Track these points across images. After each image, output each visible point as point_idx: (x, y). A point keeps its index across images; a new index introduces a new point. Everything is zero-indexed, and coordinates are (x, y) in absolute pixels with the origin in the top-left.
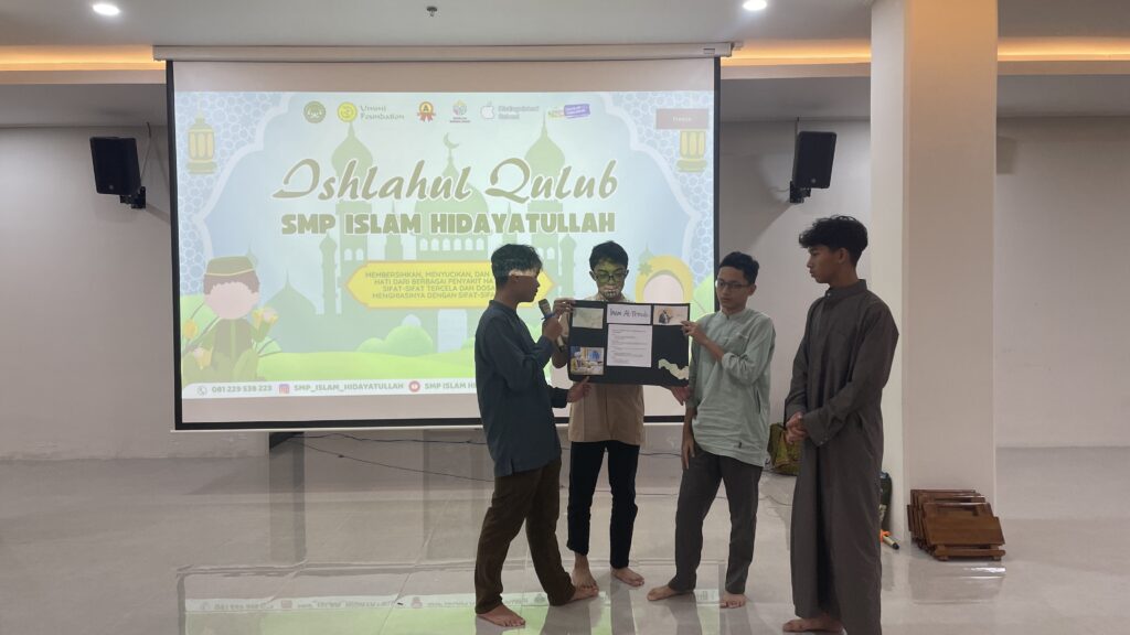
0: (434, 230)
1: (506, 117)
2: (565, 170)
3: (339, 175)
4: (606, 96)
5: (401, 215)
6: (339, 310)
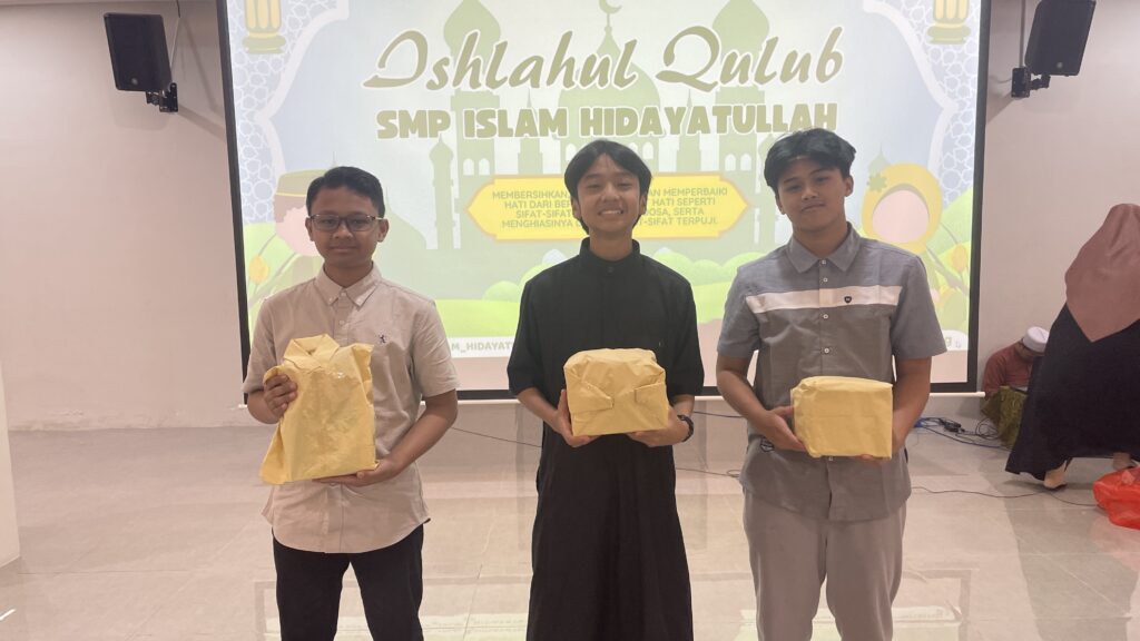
0: (586, 132)
2: (768, 42)
3: (454, 52)
5: (541, 110)
6: (457, 244)
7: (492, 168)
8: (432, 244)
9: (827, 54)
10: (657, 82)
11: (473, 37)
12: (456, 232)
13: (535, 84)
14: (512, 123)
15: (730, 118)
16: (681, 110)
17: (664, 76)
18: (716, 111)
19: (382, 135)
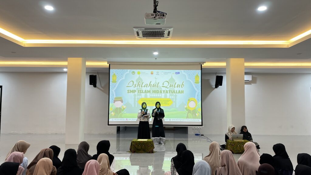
0: (153, 93)
1: (165, 74)
3: (137, 83)
4: (182, 71)
5: (147, 90)
6: (136, 106)
7: (141, 96)
8: (133, 106)
9: (182, 85)
10: (162, 87)
11: (139, 82)
13: (147, 87)
14: (144, 92)
15: (171, 92)
16: (165, 91)
17: (162, 86)
18: (169, 91)
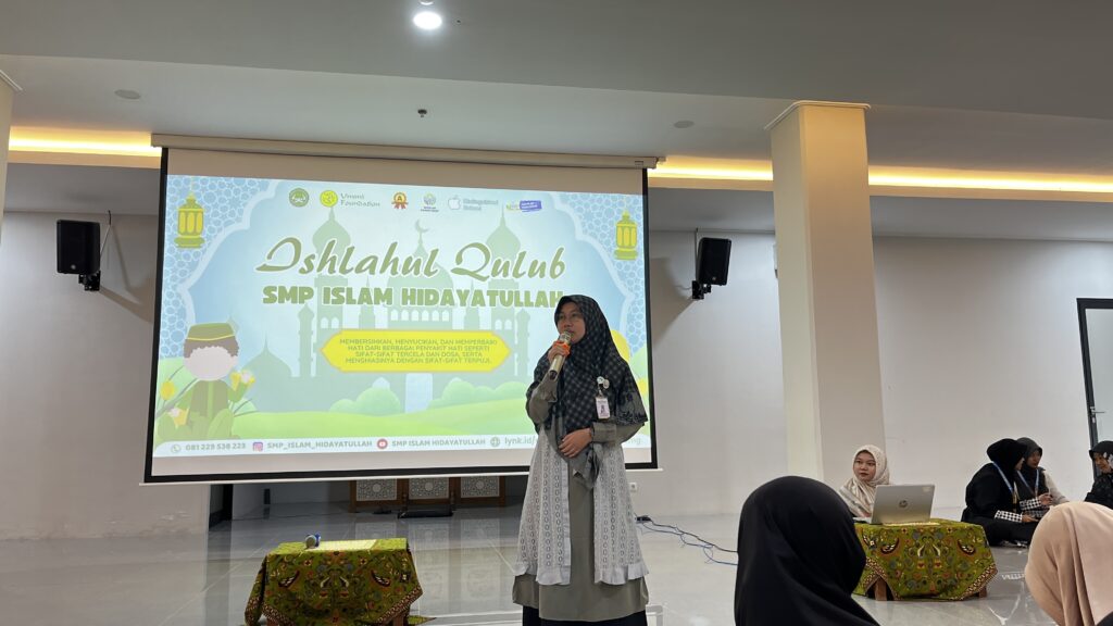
1: (471, 208)
2: (521, 254)
3: (319, 252)
4: (555, 195)
5: (376, 289)
6: (313, 373)
7: (341, 323)
8: (295, 373)
9: (556, 263)
11: (332, 243)
12: (313, 365)
15: (498, 298)
16: (467, 292)
19: (265, 301)
